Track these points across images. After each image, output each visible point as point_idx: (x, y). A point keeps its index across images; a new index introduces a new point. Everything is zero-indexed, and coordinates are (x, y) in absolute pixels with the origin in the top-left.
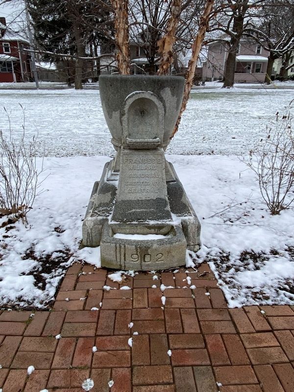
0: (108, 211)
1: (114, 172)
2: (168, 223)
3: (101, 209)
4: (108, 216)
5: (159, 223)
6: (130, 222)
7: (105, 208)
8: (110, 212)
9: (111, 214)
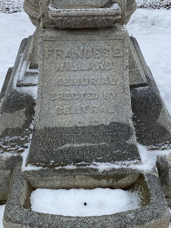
0: (21, 143)
1: (30, 68)
2: (133, 167)
3: (7, 139)
4: (22, 151)
5: (117, 167)
6: (63, 165)
7: (16, 137)
8: (26, 145)
9: (27, 147)
